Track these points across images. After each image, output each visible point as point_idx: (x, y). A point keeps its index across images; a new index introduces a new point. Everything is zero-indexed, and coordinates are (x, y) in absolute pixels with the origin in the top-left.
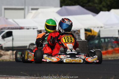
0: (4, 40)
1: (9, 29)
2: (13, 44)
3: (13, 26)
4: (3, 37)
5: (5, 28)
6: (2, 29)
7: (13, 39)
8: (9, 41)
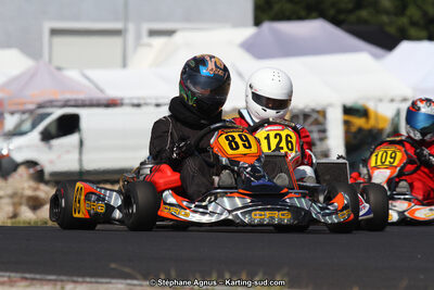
0: (50, 148)
1: (66, 104)
2: (80, 160)
3: (81, 96)
4: (47, 136)
5: (51, 104)
6: (40, 106)
7: (81, 143)
8: (68, 152)
